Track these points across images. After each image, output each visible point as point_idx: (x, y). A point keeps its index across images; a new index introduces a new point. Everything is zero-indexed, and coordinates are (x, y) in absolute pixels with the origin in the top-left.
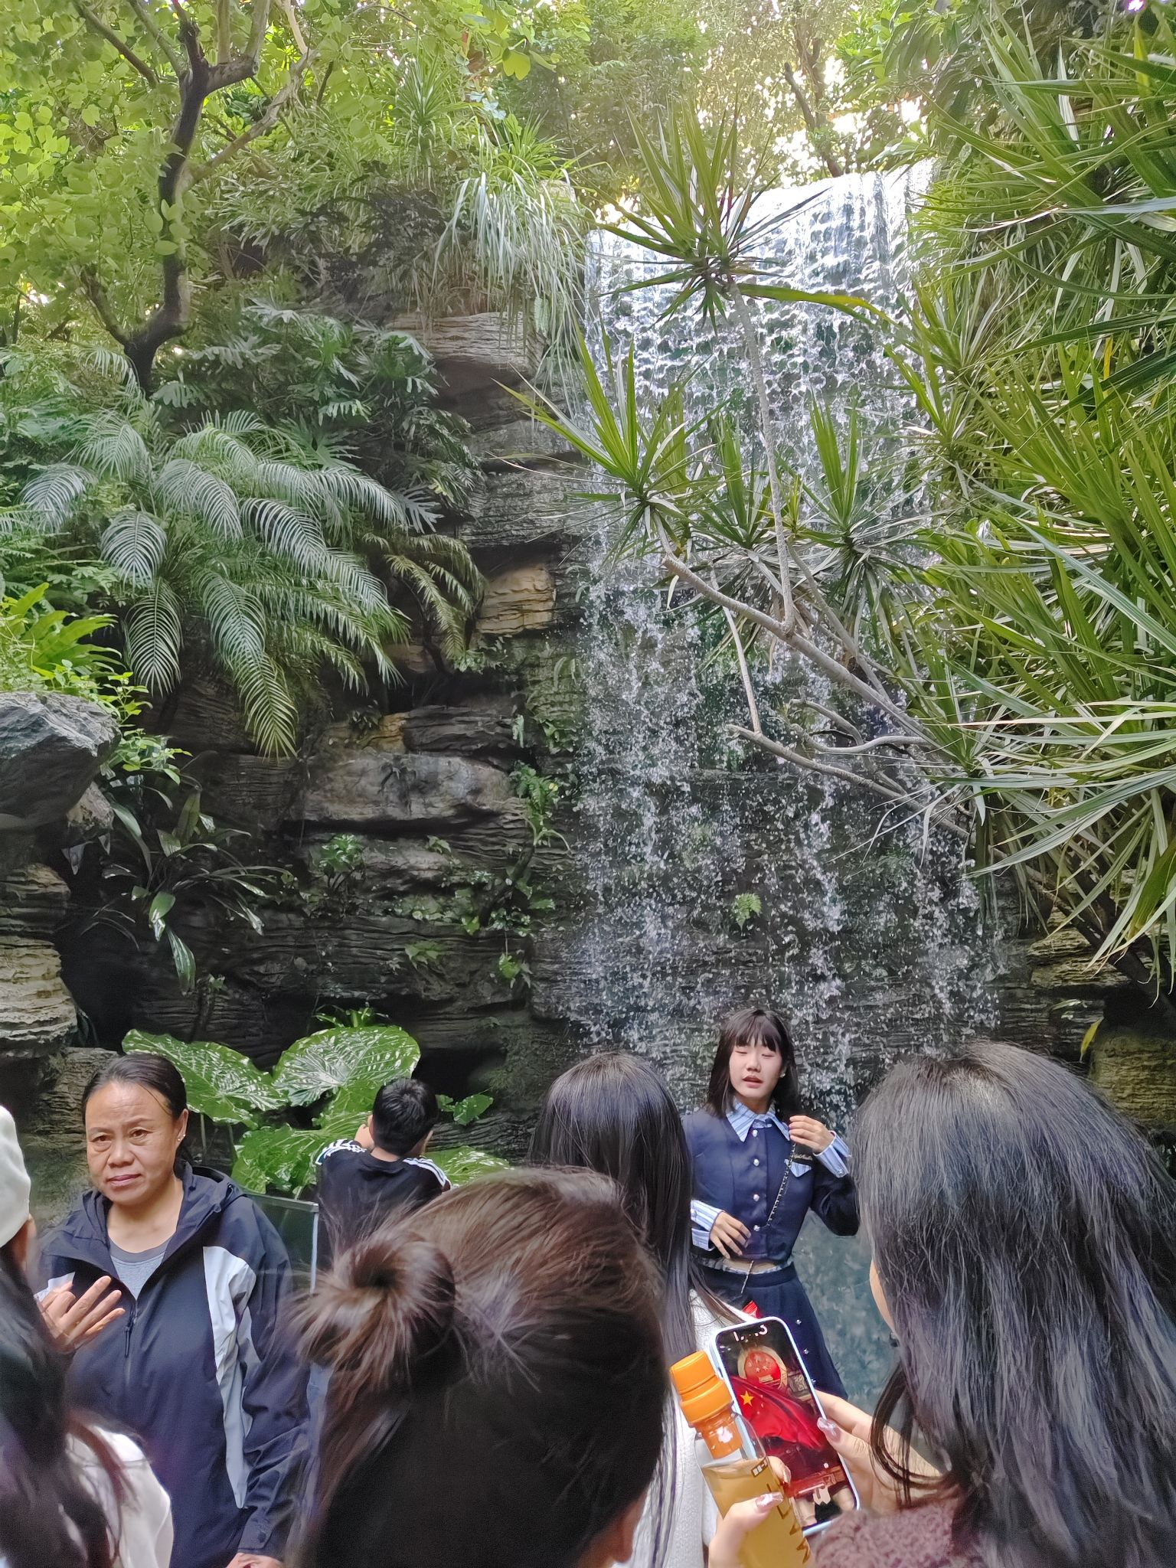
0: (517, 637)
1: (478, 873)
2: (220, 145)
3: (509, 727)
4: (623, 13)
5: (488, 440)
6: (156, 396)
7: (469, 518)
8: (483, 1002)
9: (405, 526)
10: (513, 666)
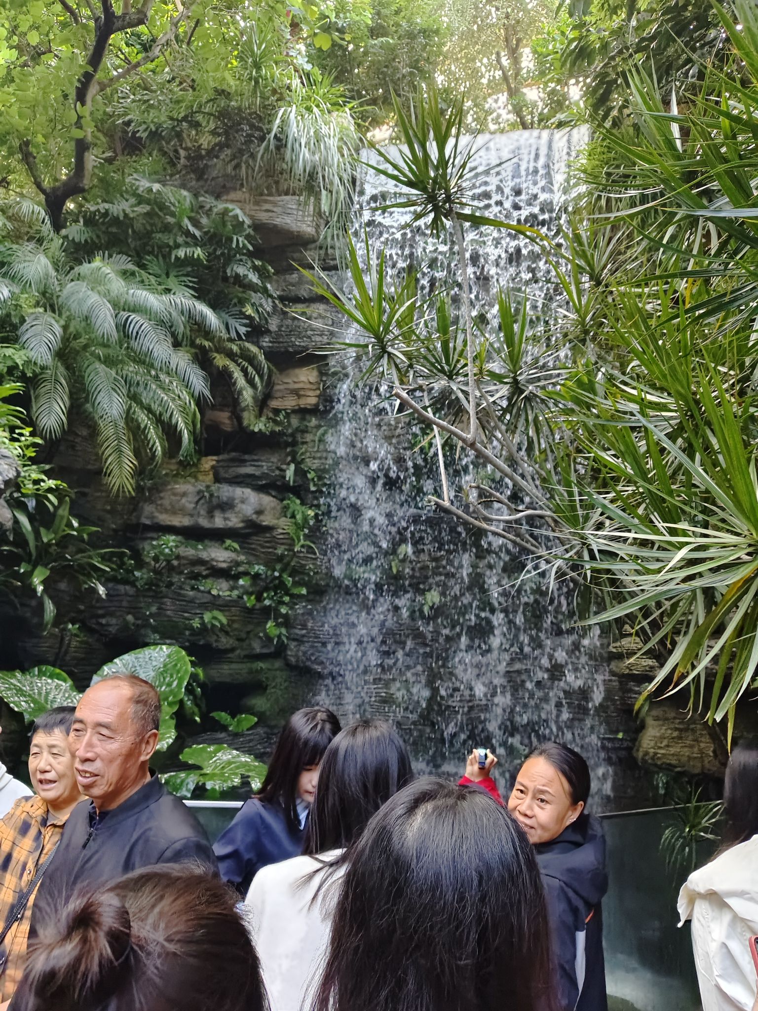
0: (294, 412)
1: (257, 567)
2: (119, 67)
3: (284, 471)
4: (394, 8)
5: (285, 280)
6: (64, 232)
7: (268, 331)
8: (254, 652)
9: (225, 335)
10: (290, 431)
